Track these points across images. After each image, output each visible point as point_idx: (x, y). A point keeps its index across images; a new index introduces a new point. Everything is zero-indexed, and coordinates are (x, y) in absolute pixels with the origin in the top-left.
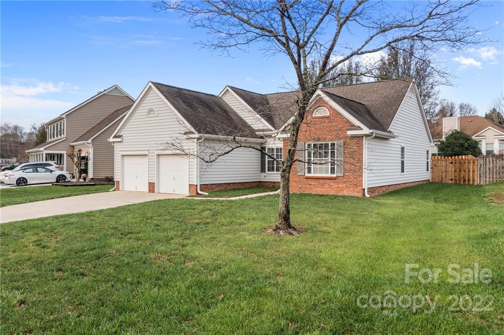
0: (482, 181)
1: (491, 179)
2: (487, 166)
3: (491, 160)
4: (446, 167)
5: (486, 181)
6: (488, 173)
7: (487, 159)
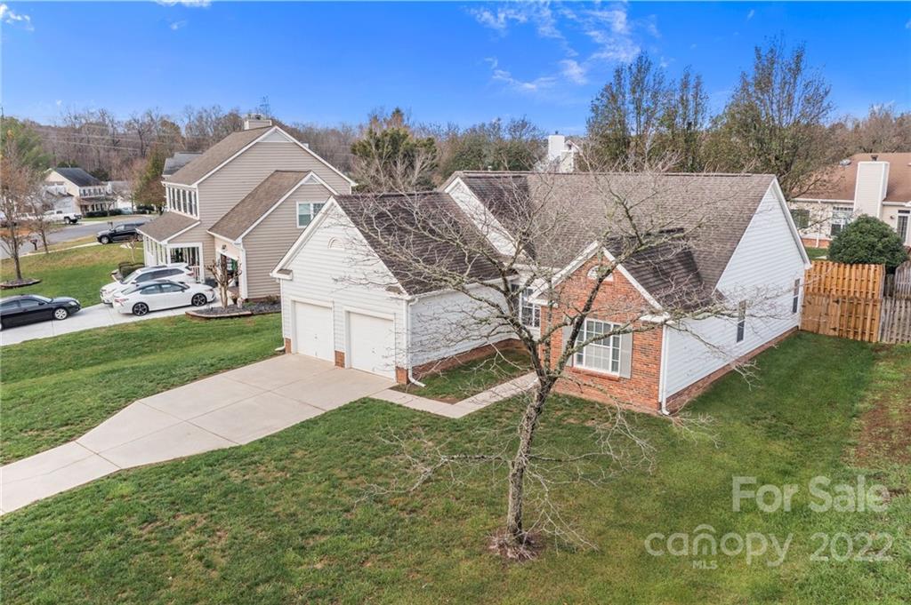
0: (885, 338)
1: (899, 337)
2: (897, 313)
3: (903, 305)
4: (828, 308)
5: (891, 339)
6: (895, 326)
7: (898, 303)
